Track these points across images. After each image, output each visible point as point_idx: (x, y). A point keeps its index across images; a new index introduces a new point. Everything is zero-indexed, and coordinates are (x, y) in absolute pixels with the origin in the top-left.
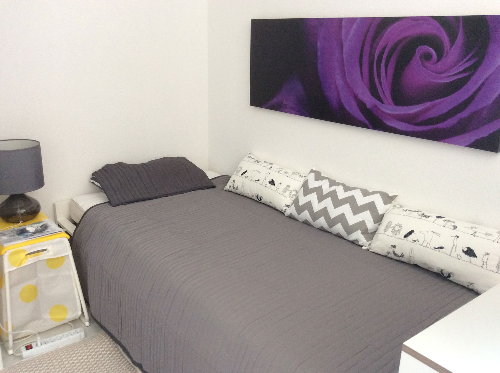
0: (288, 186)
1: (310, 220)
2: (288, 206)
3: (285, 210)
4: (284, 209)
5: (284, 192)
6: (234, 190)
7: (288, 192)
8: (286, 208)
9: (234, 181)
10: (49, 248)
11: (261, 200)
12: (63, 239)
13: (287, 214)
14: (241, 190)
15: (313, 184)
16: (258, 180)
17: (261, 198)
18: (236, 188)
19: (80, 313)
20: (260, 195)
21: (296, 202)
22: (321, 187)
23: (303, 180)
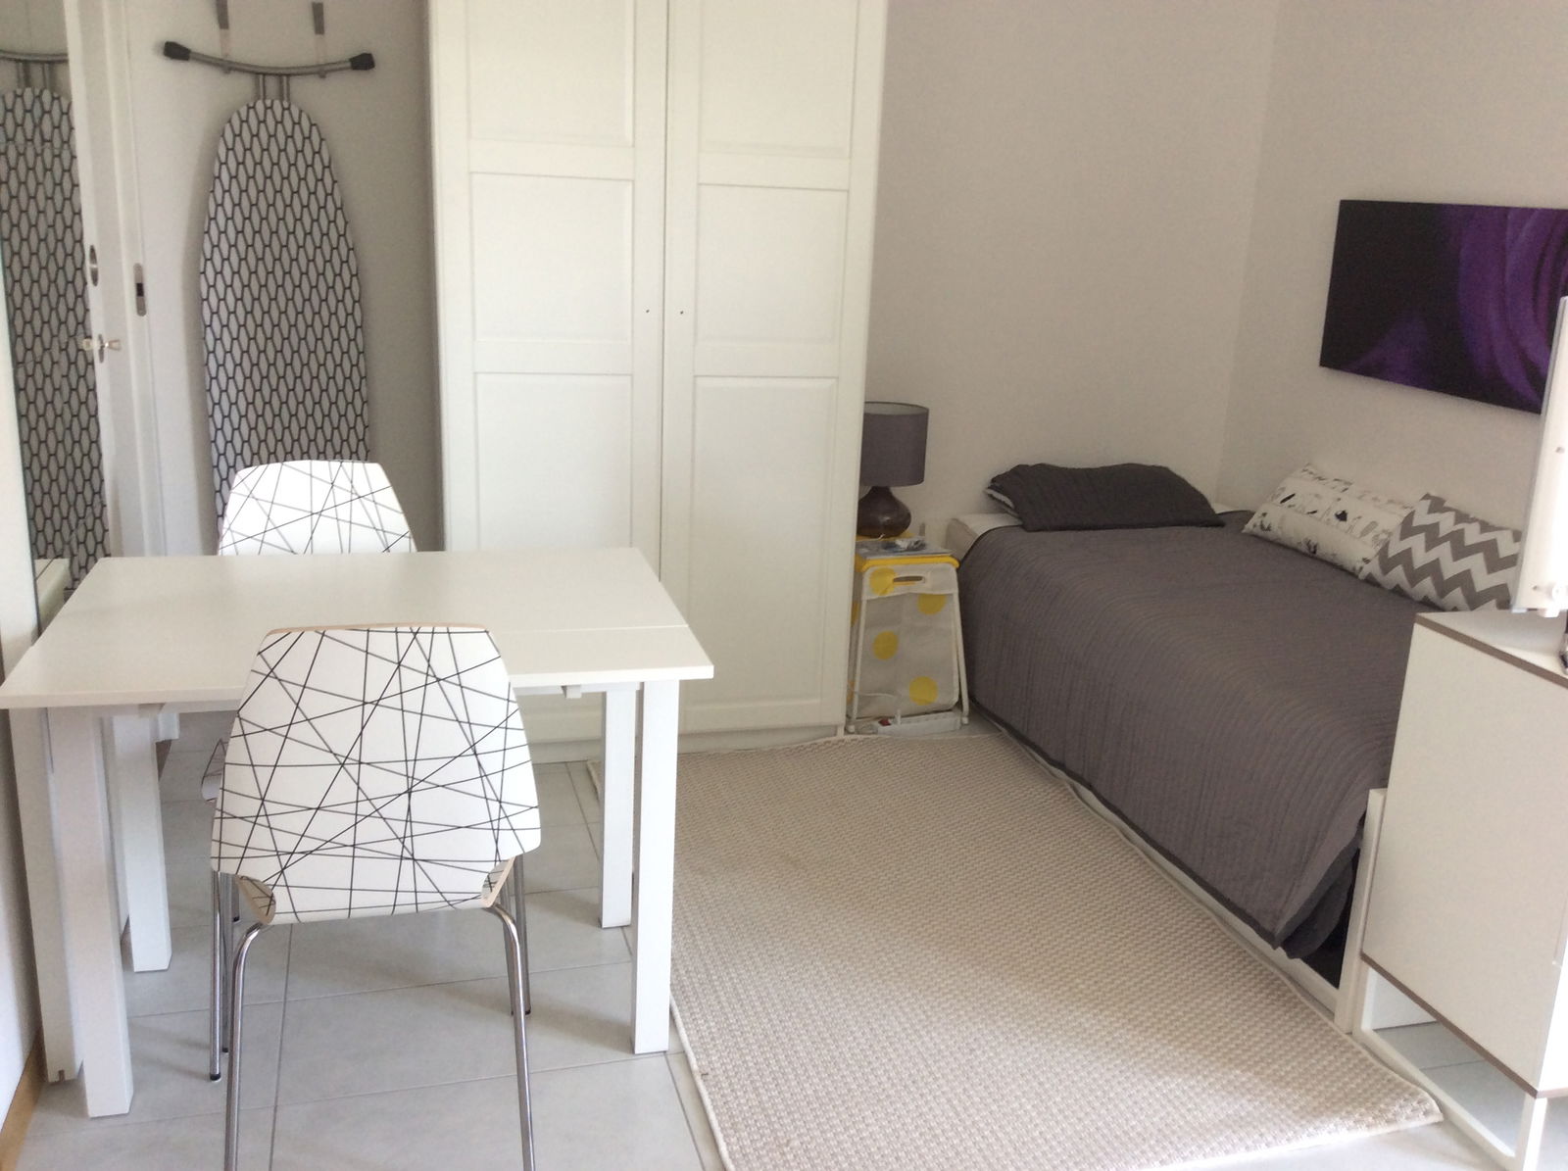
0: (1374, 524)
1: (1405, 584)
2: (1366, 561)
3: (1361, 568)
4: (1358, 566)
5: (1364, 533)
6: (1261, 533)
7: (1371, 535)
8: (1363, 564)
9: (1264, 515)
10: (928, 576)
11: (1315, 552)
12: (949, 566)
13: (1361, 576)
14: (1276, 532)
15: (1423, 518)
16: (1315, 512)
17: (1315, 547)
18: (1266, 527)
19: (956, 699)
20: (1314, 541)
21: (1383, 553)
22: (1436, 526)
23: (1405, 513)
